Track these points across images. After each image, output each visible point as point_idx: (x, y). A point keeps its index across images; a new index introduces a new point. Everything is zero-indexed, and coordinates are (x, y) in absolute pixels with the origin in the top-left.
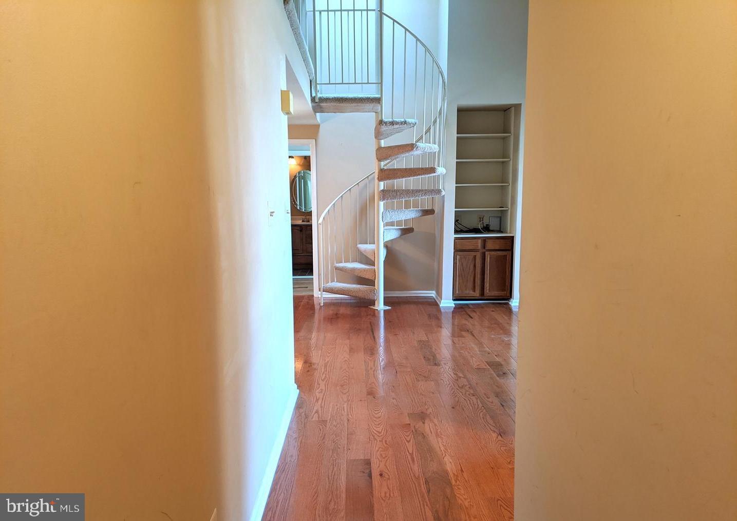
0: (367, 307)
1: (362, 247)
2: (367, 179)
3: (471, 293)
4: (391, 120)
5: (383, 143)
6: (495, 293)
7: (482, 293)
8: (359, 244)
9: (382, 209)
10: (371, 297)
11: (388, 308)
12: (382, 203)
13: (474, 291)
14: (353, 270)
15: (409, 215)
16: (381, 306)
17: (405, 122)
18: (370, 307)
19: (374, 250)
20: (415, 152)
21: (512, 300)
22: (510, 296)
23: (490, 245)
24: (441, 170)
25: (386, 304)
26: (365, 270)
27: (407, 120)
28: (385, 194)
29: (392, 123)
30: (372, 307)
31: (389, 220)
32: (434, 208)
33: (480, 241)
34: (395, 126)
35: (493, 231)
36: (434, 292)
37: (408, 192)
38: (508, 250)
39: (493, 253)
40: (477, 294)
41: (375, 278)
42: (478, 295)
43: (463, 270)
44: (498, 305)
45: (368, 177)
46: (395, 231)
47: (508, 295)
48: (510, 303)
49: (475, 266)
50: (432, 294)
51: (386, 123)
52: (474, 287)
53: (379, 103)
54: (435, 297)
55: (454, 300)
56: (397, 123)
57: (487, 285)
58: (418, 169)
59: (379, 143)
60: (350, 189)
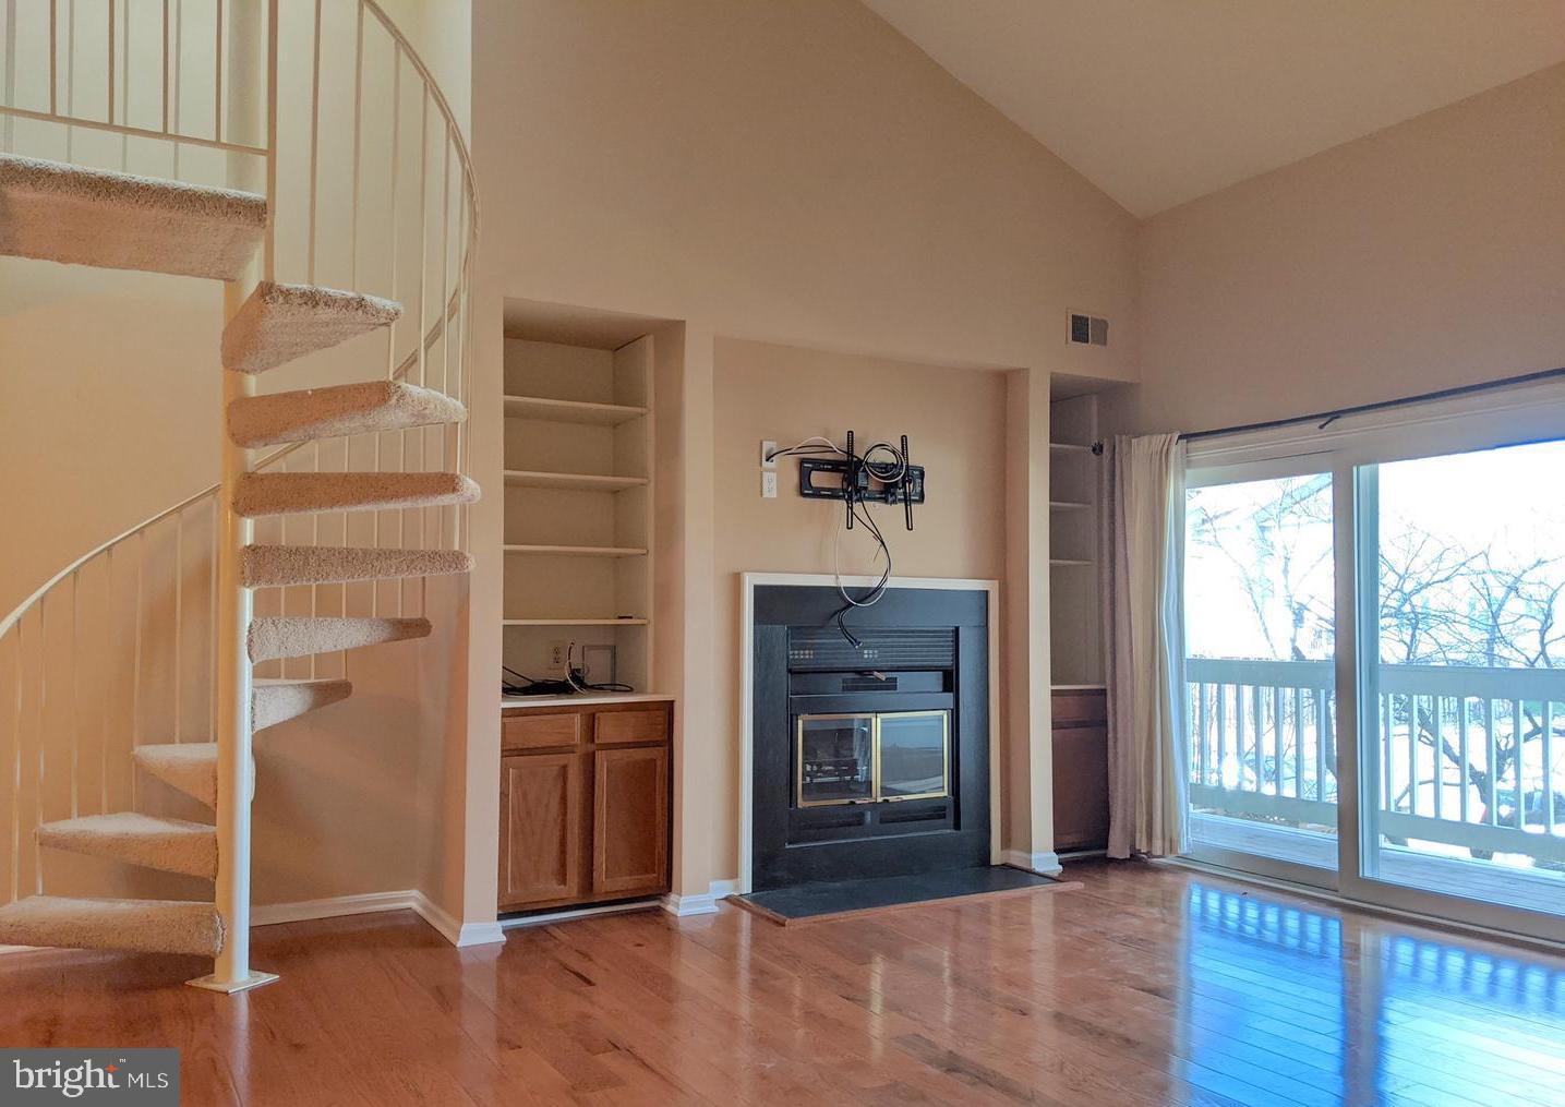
0: (184, 985)
1: (158, 754)
2: (175, 515)
3: (552, 890)
4: (305, 286)
5: (254, 385)
6: (625, 882)
7: (588, 883)
8: (145, 742)
9: (247, 615)
10: (198, 947)
11: (266, 978)
12: (247, 596)
13: (563, 881)
14: (120, 843)
15: (345, 635)
16: (240, 976)
17: (361, 304)
18: (193, 983)
19: (215, 765)
20: (392, 417)
21: (673, 897)
22: (666, 885)
23: (607, 731)
24: (470, 486)
25: (256, 963)
26: (170, 843)
27: (367, 297)
28: (260, 561)
29: (312, 299)
30: (200, 983)
31: (272, 652)
32: (426, 616)
33: (577, 718)
34: (324, 314)
35: (598, 689)
36: (415, 893)
37: (349, 559)
38: (656, 744)
39: (617, 754)
40: (571, 890)
41: (216, 870)
42: (574, 893)
43: (528, 813)
44: (636, 918)
45: (179, 509)
46: (291, 692)
47: (663, 882)
48: (670, 908)
49: (564, 799)
50: (411, 899)
51: (287, 294)
52: (563, 865)
53: (261, 220)
54: (419, 910)
55: (500, 917)
56: (330, 302)
57: (601, 858)
58: (395, 478)
59: (239, 386)
60: (109, 549)
